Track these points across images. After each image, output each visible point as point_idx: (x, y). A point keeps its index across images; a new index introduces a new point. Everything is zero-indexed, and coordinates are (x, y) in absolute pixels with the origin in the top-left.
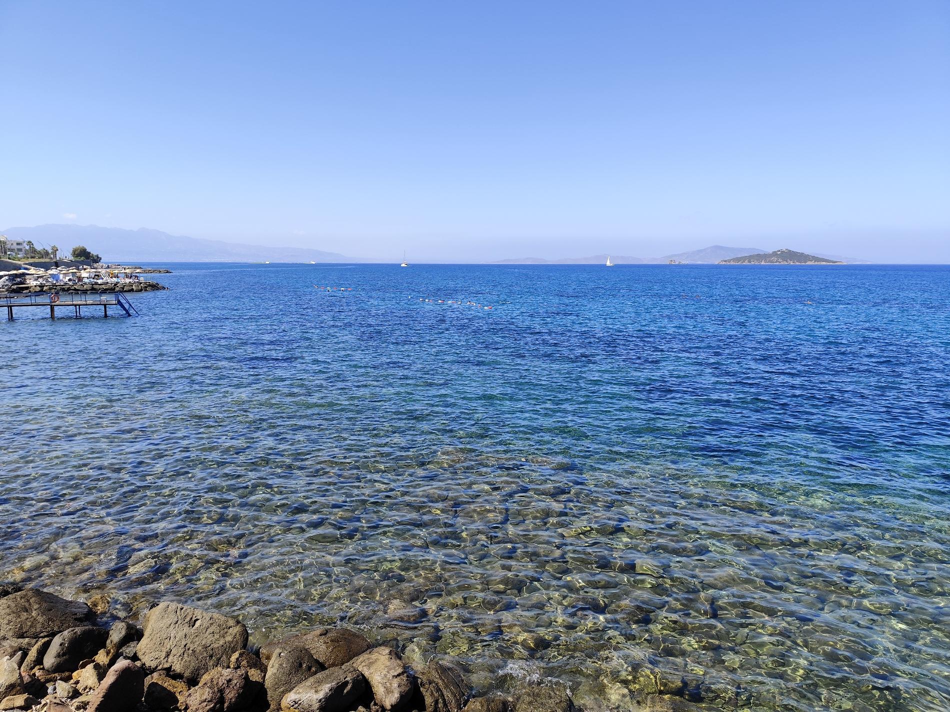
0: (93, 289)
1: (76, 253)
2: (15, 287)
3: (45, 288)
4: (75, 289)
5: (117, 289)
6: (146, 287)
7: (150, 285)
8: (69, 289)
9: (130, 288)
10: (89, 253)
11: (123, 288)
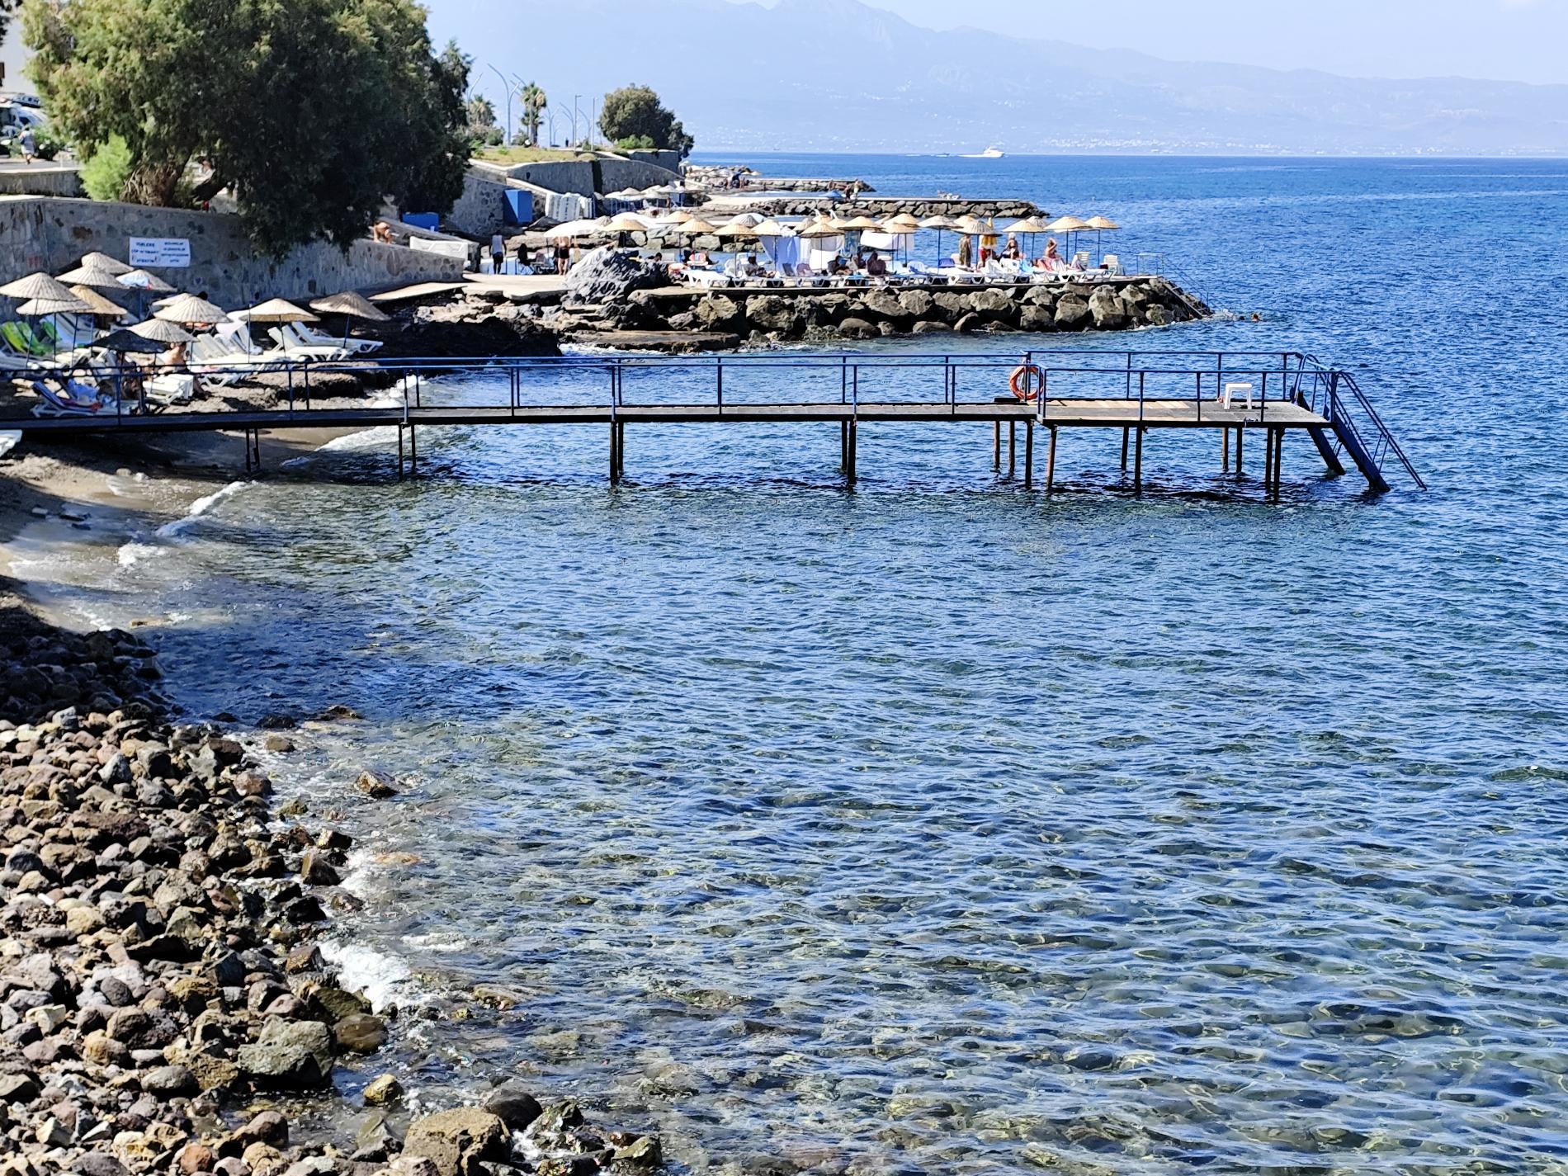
0: (934, 312)
1: (619, 117)
2: (640, 296)
3: (753, 305)
4: (866, 314)
5: (1029, 313)
6: (1142, 306)
7: (1155, 297)
8: (842, 311)
9: (1080, 310)
10: (669, 117)
11: (1052, 310)
